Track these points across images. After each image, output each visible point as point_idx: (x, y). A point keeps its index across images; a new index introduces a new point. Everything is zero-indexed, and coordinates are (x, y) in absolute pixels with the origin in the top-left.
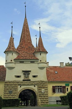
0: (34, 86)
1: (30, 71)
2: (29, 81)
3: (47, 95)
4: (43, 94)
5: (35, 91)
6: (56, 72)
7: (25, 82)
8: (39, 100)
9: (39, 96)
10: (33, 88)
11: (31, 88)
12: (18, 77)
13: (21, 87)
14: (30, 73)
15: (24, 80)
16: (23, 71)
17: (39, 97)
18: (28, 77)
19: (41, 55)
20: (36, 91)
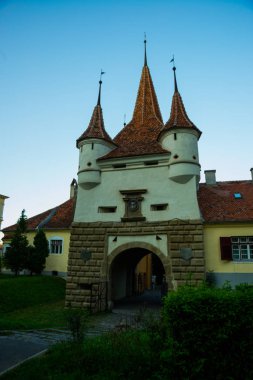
0: (158, 238)
1: (145, 191)
2: (139, 223)
3: (199, 269)
4: (187, 263)
5: (158, 254)
6: (238, 196)
7: (128, 224)
8: (174, 282)
9: (174, 272)
10: (152, 246)
11: (147, 244)
12: (112, 210)
13: (115, 240)
14: (143, 196)
15: (124, 220)
16: (123, 193)
17: (173, 275)
18: (137, 209)
19: (175, 138)
20: (162, 254)
